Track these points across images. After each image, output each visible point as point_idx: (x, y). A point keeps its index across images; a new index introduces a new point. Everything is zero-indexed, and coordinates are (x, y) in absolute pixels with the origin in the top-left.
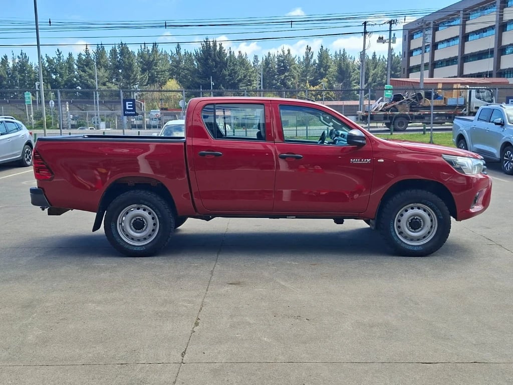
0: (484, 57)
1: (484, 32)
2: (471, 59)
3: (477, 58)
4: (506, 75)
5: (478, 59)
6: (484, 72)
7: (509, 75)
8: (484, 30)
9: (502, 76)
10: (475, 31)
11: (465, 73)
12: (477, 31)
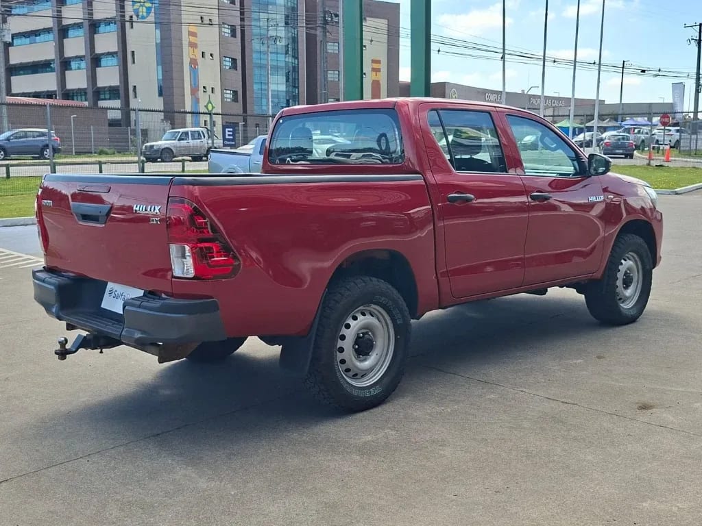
0: (39, 70)
1: (36, 36)
2: (21, 72)
3: (30, 71)
4: (75, 98)
5: (33, 73)
6: (43, 92)
7: (79, 97)
8: (36, 33)
9: (70, 98)
10: (23, 33)
11: (14, 91)
12: (26, 33)
